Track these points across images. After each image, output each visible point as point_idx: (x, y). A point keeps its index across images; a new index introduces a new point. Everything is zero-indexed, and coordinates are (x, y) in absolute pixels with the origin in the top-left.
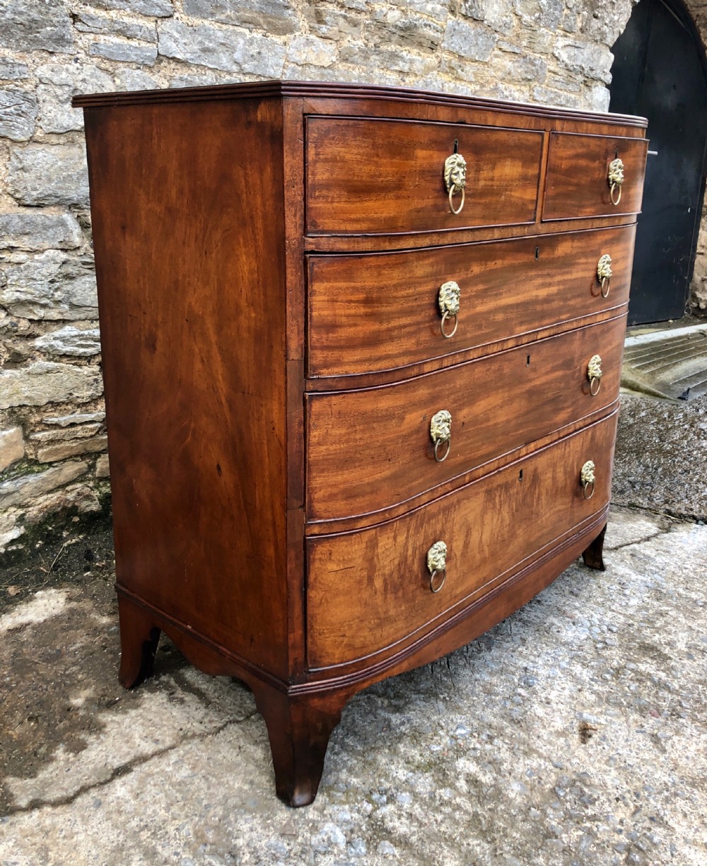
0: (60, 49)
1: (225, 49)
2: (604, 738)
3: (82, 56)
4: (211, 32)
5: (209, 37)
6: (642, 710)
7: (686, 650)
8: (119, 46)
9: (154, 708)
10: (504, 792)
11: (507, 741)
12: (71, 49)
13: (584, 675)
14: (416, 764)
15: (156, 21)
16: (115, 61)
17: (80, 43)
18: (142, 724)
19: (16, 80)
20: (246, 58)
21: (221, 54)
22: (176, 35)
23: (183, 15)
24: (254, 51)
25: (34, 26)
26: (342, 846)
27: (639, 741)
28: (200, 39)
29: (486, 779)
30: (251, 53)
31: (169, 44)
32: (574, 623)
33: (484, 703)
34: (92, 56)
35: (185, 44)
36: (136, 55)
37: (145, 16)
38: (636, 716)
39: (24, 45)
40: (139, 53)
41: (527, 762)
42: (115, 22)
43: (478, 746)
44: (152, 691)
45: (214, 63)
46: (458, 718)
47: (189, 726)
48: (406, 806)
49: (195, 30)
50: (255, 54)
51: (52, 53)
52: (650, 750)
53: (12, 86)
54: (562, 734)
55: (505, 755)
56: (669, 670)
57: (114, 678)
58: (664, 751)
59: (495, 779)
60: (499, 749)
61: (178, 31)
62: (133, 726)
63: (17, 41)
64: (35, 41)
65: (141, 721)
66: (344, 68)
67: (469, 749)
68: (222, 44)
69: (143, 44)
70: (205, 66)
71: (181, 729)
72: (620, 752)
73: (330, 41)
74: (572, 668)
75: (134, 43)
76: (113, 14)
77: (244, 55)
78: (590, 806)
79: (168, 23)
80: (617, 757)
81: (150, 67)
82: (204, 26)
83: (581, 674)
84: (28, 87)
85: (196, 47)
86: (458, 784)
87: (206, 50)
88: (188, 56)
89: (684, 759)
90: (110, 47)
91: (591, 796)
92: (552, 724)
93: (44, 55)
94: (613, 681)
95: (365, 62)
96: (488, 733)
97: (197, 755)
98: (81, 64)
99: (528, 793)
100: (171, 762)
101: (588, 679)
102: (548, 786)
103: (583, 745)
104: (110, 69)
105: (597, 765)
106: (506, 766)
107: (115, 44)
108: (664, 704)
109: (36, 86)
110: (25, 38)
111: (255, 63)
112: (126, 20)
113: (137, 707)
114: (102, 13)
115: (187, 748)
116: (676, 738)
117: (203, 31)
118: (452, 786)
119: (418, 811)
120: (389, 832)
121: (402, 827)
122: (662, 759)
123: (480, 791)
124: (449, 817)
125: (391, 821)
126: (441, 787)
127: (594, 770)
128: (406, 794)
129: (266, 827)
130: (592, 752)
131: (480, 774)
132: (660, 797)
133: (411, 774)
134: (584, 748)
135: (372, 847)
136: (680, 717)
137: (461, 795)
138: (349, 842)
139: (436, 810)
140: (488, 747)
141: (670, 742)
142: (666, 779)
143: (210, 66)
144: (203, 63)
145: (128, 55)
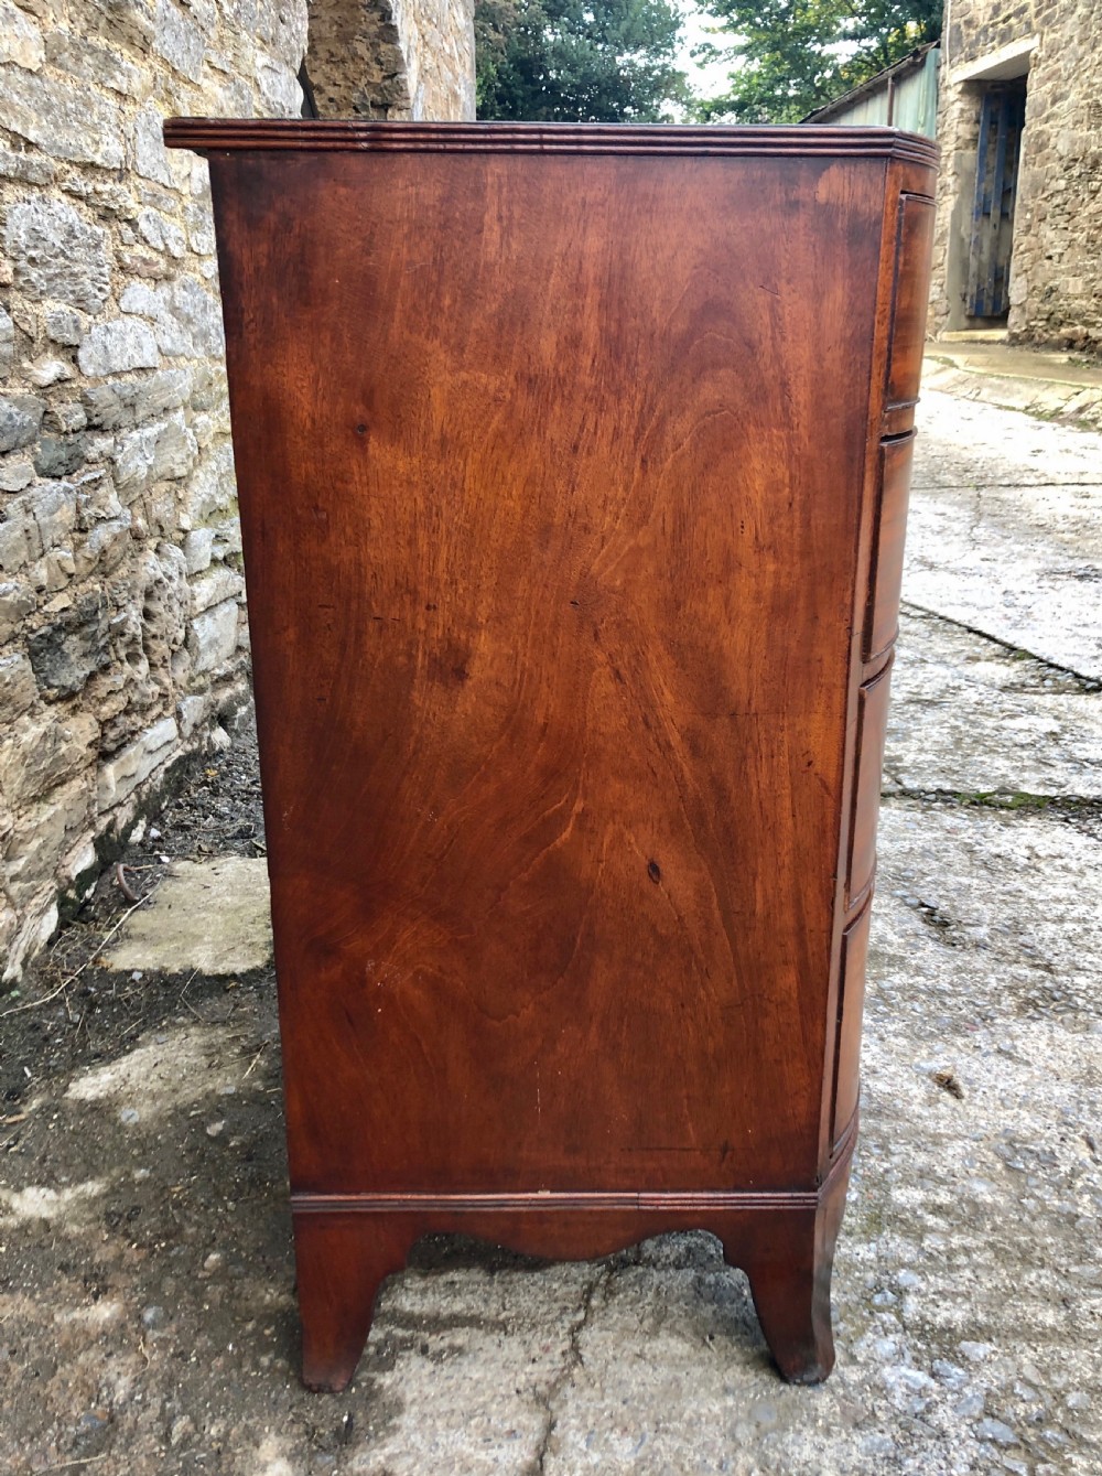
2: (969, 1081)
6: (956, 1030)
7: (902, 940)
9: (431, 1390)
10: (979, 1200)
11: (901, 1141)
14: (858, 1230)
18: (449, 1426)
26: (933, 1384)
27: (998, 1065)
29: (944, 1198)
38: (960, 1041)
41: (950, 1152)
43: (886, 1165)
44: (386, 1365)
47: (523, 1378)
48: (922, 1286)
52: (1017, 1069)
54: (931, 1101)
55: (922, 1159)
56: (919, 970)
57: (287, 1391)
58: (1028, 1063)
59: (952, 1192)
60: (908, 1155)
62: (441, 1440)
65: (439, 1424)
67: (883, 1176)
71: (518, 1392)
72: (1001, 1086)
78: (1058, 1162)
80: (1004, 1094)
86: (929, 1224)
89: (1052, 1062)
91: (1044, 1151)
92: (911, 1094)
97: (602, 1411)
99: (995, 1186)
100: (583, 1445)
102: (999, 1166)
103: (964, 1101)
105: (1002, 1114)
106: (940, 1171)
108: (964, 1012)
113: (398, 1407)
115: (571, 1407)
118: (926, 1230)
119: (941, 1284)
120: (950, 1330)
121: (953, 1314)
122: (1037, 1073)
123: (959, 1217)
124: (976, 1267)
125: (935, 1315)
126: (921, 1238)
127: (1009, 1123)
128: (902, 1273)
129: (828, 1432)
130: (981, 1104)
131: (932, 1197)
132: (1087, 1115)
133: (873, 1245)
134: (969, 1103)
135: (961, 1360)
136: (992, 1019)
137: (949, 1234)
138: (933, 1375)
139: (953, 1268)
140: (896, 1159)
141: (1019, 1050)
142: (1066, 1092)
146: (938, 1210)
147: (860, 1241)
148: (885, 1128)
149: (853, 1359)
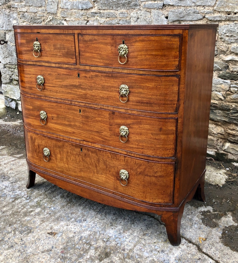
0: (136, 7)
2: (49, 238)
3: (142, 8)
6: (65, 249)
8: (151, 4)
11: (48, 217)
12: (138, 7)
13: (83, 234)
14: (40, 202)
16: (151, 8)
17: (141, 5)
19: (125, 17)
21: (188, 1)
25: (130, 3)
27: (48, 246)
29: (32, 213)
31: (167, 1)
33: (67, 212)
34: (144, 8)
36: (156, 6)
38: (62, 247)
39: (128, 8)
40: (157, 5)
41: (38, 221)
43: (46, 212)
46: (58, 208)
51: (134, 9)
52: (43, 249)
53: (123, 19)
54: (52, 228)
55: (42, 216)
58: (43, 252)
59: (32, 215)
60: (45, 215)
63: (126, 7)
64: (130, 6)
69: (159, 2)
70: (181, 6)
72: (42, 241)
74: (88, 231)
75: (156, 2)
78: (19, 233)
80: (40, 240)
81: (161, 9)
84: (127, 19)
87: (181, 0)
88: (174, 3)
89: (38, 257)
90: (148, 5)
91: (23, 233)
92: (56, 226)
93: (133, 10)
94: (82, 242)
96: (52, 213)
98: (141, 11)
99: (26, 221)
101: (81, 235)
102: (29, 225)
104: (149, 11)
105: (37, 236)
106: (37, 216)
107: (150, 4)
108: (69, 255)
109: (130, 18)
110: (128, 6)
111: (202, 1)
116: (49, 256)
118: (31, 208)
119: (22, 203)
121: (18, 201)
122: (38, 251)
123: (28, 213)
124: (19, 208)
125: (20, 200)
126: (31, 206)
127: (34, 234)
128: (29, 201)
129: (22, 184)
130: (43, 235)
131: (34, 212)
132: (21, 249)
133: (36, 201)
134: (45, 233)
136: (61, 259)
137: (27, 210)
138: (15, 195)
139: (22, 206)
140: (46, 213)
141: (47, 254)
142: (29, 251)
143: (182, 5)
144: (179, 5)
145: (154, 6)
146: (32, 211)
147: (38, 201)
148: (53, 217)
149: (25, 190)
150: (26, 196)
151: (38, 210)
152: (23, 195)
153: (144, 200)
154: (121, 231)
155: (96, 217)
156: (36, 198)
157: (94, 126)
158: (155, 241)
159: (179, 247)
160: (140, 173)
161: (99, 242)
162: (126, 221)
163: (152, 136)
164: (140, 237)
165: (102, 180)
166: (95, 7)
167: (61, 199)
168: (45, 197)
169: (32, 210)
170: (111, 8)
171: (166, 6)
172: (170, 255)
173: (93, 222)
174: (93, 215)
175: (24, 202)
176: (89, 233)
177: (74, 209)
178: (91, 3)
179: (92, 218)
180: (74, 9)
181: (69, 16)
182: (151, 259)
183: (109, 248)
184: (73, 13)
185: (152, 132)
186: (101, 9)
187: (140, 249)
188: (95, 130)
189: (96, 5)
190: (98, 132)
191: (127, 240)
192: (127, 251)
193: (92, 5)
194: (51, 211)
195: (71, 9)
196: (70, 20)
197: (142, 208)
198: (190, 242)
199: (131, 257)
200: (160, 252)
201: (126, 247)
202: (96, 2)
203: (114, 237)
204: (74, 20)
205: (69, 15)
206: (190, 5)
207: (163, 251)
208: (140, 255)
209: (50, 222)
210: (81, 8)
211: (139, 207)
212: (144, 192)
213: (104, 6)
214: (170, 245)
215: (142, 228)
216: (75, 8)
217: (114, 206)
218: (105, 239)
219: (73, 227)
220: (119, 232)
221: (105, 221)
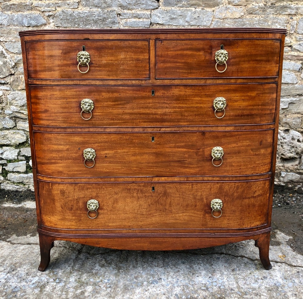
0: (114, 26)
1: (181, 17)
3: (122, 27)
4: (175, 11)
5: (174, 14)
11: (112, 291)
12: (118, 25)
14: (80, 280)
15: (151, 11)
17: (121, 23)
20: (192, 19)
21: (180, 19)
22: (159, 15)
23: (163, 7)
24: (196, 16)
26: (31, 283)
28: (170, 15)
29: (86, 294)
30: (194, 17)
31: (156, 19)
32: (210, 278)
33: (128, 279)
34: (125, 26)
35: (163, 17)
37: (147, 10)
39: (102, 26)
40: (143, 23)
42: (134, 14)
43: (102, 287)
45: (176, 23)
46: (113, 278)
48: (59, 286)
49: (167, 12)
50: (196, 17)
55: (103, 293)
59: (89, 296)
60: (106, 291)
61: (160, 13)
66: (250, 17)
67: (98, 286)
68: (180, 15)
69: (145, 20)
70: (172, 25)
73: (240, 6)
75: (141, 20)
76: (133, 11)
77: (190, 18)
79: (156, 11)
82: (172, 9)
83: (176, 291)
85: (168, 18)
86: (78, 290)
87: (172, 19)
88: (164, 22)
95: (264, 13)
96: (112, 286)
106: (97, 295)
107: (134, 21)
110: (102, 24)
111: (197, 21)
112: (138, 12)
114: (130, 12)
117: (171, 11)
118: (76, 290)
119: (58, 289)
120: (44, 288)
121: (48, 289)
123: (79, 296)
124: (61, 295)
125: (49, 286)
126: (74, 288)
128: (64, 284)
129: (27, 270)
131: (87, 292)
133: (74, 281)
135: (36, 287)
137: (74, 293)
138: (34, 284)
139: (62, 291)
140: (104, 288)
143: (174, 24)
144: (171, 24)
145: (138, 25)
146: (83, 293)
147: (76, 279)
148: (119, 289)
149: (42, 274)
150: (52, 280)
151: (89, 288)
152: (46, 280)
153: (241, 228)
154: (210, 275)
155: (168, 272)
156: (69, 278)
157: (174, 155)
158: (249, 272)
159: (274, 269)
160: (237, 198)
161: (200, 293)
162: (202, 265)
163: (252, 153)
164: (232, 274)
165: (185, 220)
166: (49, 24)
167: (104, 269)
168: (80, 273)
169: (81, 291)
170: (76, 25)
171: (153, 25)
172: (275, 278)
173: (170, 277)
174: (163, 271)
175: (58, 287)
176: (180, 288)
177: (133, 273)
178: (44, 19)
179: (165, 274)
180: (14, 25)
181: (5, 35)
182: (263, 287)
183: (216, 293)
184: (12, 31)
185: (252, 147)
186: (61, 26)
187: (245, 283)
188: (175, 159)
189: (51, 21)
190: (179, 161)
191: (225, 280)
192: (236, 290)
193: (46, 21)
194: (107, 284)
195: (9, 26)
196: (8, 40)
197: (238, 238)
198: (277, 262)
199: (245, 293)
200: (263, 278)
201: (231, 287)
202: (51, 18)
203: (208, 283)
204: (14, 41)
205: (5, 33)
206: (183, 24)
207: (265, 278)
208: (250, 288)
209: (122, 295)
210: (28, 24)
211: (234, 238)
212: (241, 219)
213: (65, 23)
214: (265, 271)
215: (225, 266)
216: (16, 24)
217: (200, 247)
218: (203, 288)
219: (155, 290)
220: (208, 277)
221: (183, 272)
